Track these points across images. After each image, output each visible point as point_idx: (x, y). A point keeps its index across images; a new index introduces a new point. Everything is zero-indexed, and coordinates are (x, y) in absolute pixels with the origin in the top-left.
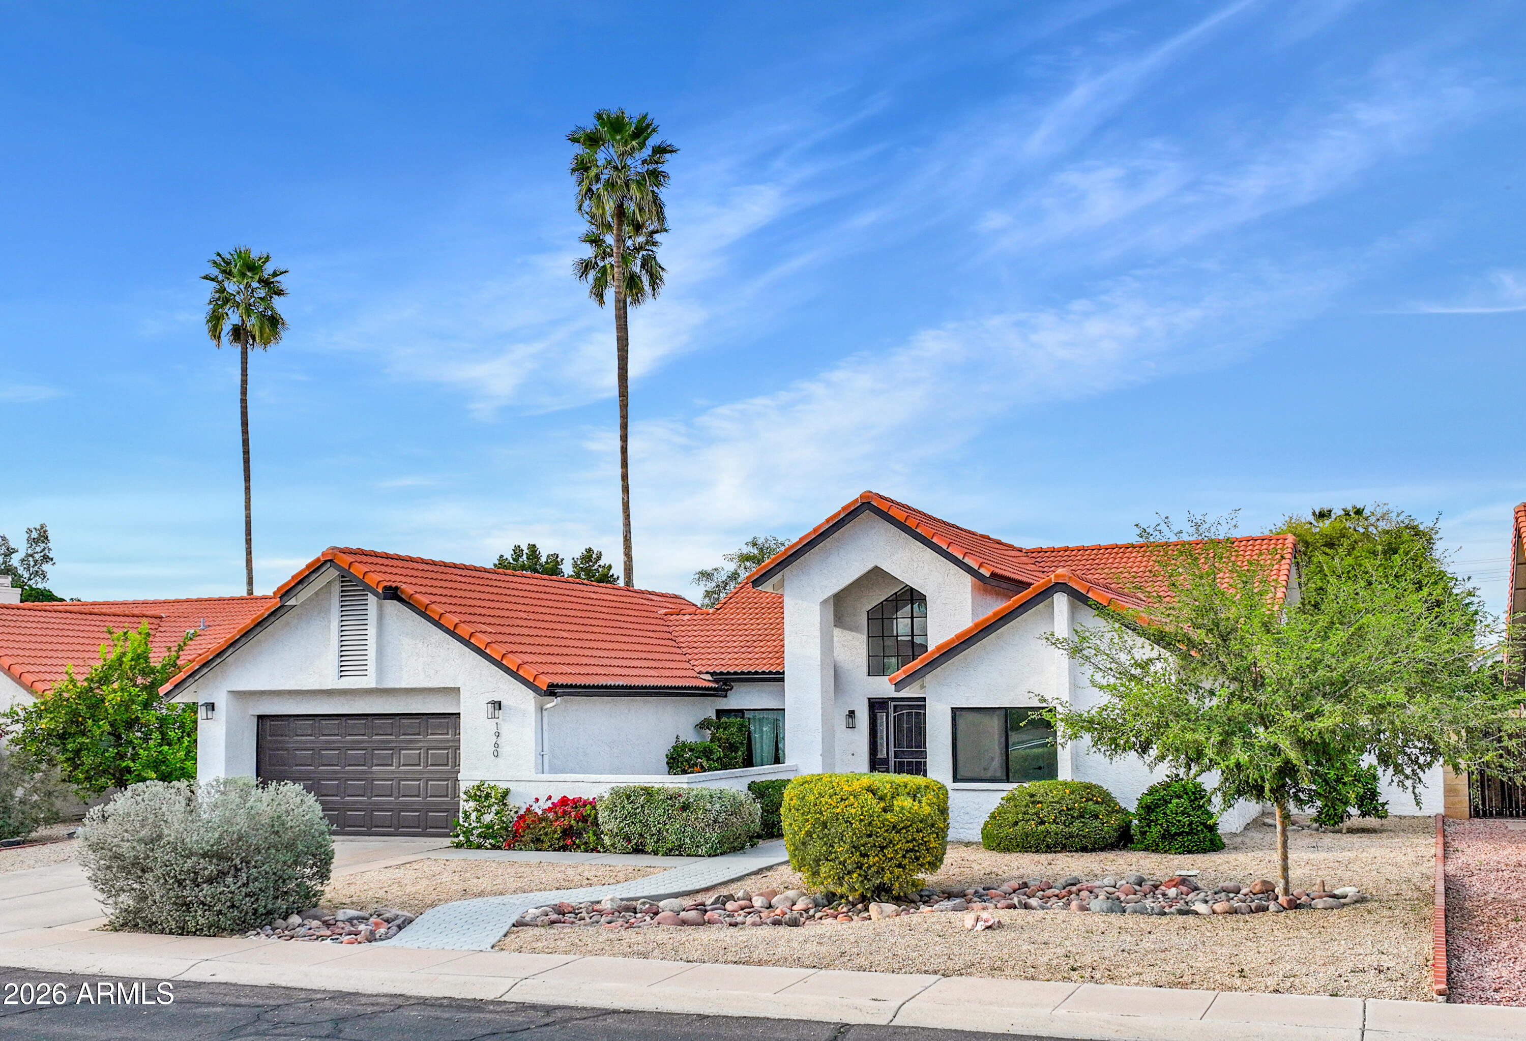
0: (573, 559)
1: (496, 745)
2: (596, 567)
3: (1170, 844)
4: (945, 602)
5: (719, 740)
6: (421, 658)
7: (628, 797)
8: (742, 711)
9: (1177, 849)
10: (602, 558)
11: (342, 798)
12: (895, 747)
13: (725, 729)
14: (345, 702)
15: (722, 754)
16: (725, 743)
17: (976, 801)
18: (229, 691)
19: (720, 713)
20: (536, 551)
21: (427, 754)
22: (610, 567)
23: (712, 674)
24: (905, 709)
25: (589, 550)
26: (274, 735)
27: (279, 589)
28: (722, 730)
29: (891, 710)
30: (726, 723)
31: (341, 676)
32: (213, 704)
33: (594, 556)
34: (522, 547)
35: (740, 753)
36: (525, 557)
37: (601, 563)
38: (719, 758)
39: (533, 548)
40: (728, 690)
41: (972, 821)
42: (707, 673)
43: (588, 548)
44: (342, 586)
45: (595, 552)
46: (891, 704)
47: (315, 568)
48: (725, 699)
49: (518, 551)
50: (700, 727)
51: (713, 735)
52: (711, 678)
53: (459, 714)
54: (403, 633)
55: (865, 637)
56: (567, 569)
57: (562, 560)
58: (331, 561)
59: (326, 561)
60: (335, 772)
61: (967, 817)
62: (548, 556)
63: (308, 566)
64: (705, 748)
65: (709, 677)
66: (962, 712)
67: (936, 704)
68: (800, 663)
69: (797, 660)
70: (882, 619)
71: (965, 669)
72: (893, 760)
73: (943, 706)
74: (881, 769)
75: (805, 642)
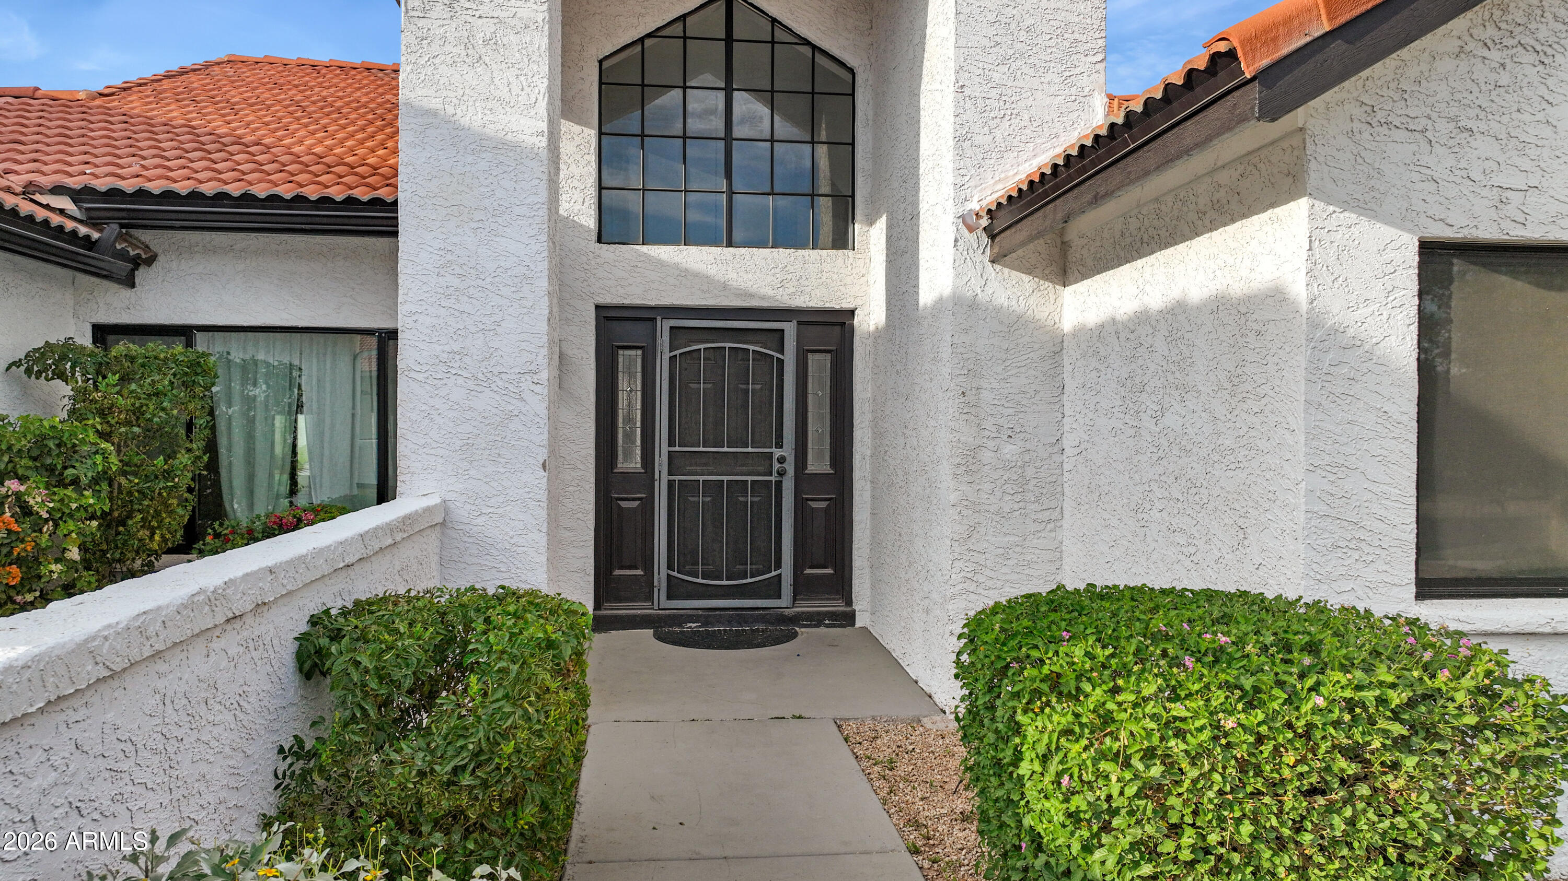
5: (102, 413)
8: (185, 333)
12: (671, 444)
13: (125, 379)
15: (114, 459)
16: (128, 423)
19: (102, 333)
23: (77, 195)
24: (702, 340)
28: (113, 379)
29: (664, 340)
30: (132, 359)
35: (184, 458)
38: (104, 476)
40: (137, 262)
42: (57, 190)
46: (664, 326)
48: (125, 293)
50: (28, 371)
51: (81, 395)
55: (591, 134)
64: (41, 440)
65: (65, 203)
66: (1458, 265)
67: (1350, 217)
68: (465, 121)
69: (450, 110)
70: (643, 85)
71: (1495, 55)
72: (665, 478)
73: (1387, 232)
74: (624, 504)
75: (486, 42)
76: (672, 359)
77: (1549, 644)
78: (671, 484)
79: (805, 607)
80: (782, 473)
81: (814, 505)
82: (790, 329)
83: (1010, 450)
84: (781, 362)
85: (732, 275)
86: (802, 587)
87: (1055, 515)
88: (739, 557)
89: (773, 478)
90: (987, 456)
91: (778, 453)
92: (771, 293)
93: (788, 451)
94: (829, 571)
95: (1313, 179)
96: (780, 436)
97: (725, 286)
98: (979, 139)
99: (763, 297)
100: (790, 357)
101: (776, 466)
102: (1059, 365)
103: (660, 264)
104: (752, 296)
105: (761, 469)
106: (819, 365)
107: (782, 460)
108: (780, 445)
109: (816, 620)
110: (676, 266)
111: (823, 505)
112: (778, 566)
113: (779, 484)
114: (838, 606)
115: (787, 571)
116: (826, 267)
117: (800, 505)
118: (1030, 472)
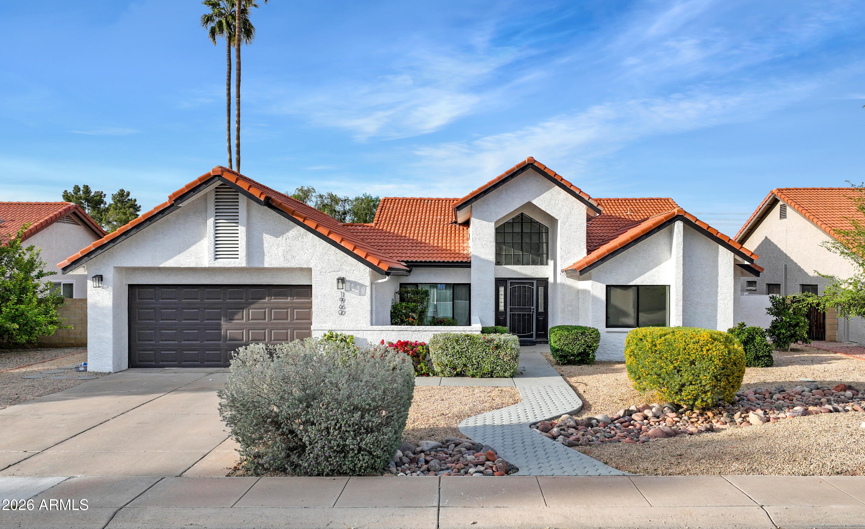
0: (113, 195)
1: (342, 307)
2: (126, 200)
3: (758, 361)
4: (571, 224)
6: (281, 247)
7: (457, 341)
8: (416, 285)
9: (762, 365)
10: (130, 195)
11: (201, 341)
12: (510, 306)
14: (208, 276)
17: (620, 338)
18: (114, 267)
19: (402, 285)
20: (88, 189)
21: (271, 312)
22: (135, 200)
23: (406, 262)
24: (517, 285)
25: (122, 191)
26: (141, 299)
27: (174, 194)
29: (509, 285)
31: (216, 258)
32: (102, 276)
33: (125, 194)
34: (80, 186)
36: (81, 192)
37: (130, 198)
39: (86, 188)
41: (617, 349)
42: (402, 261)
43: (121, 189)
44: (216, 195)
45: (126, 191)
46: (509, 282)
47: (206, 181)
48: (406, 277)
49: (77, 189)
52: (406, 265)
53: (311, 285)
54: (266, 229)
56: (109, 200)
57: (105, 195)
58: (219, 176)
59: (215, 176)
60: (196, 324)
61: (614, 347)
62: (96, 192)
63: (200, 179)
65: (404, 264)
66: (612, 287)
67: (597, 283)
68: (481, 257)
69: (479, 255)
70: (504, 233)
71: (615, 263)
72: (509, 313)
73: (601, 284)
74: (501, 318)
75: (485, 244)
76: (510, 288)
77: (623, 333)
78: (510, 314)
79: (538, 340)
80: (533, 312)
81: (540, 318)
82: (535, 282)
83: (570, 308)
84: (533, 289)
85: (523, 271)
86: (538, 336)
87: (578, 319)
88: (524, 329)
89: (531, 313)
90: (566, 309)
91: (532, 308)
92: (531, 275)
93: (534, 307)
94: (543, 333)
95: (592, 278)
96: (533, 304)
97: (521, 274)
98: (564, 257)
99: (529, 276)
100: (535, 288)
101: (532, 310)
102: (578, 294)
103: (508, 269)
104: (527, 275)
105: (529, 311)
106: (541, 289)
107: (533, 309)
108: (533, 306)
109: (540, 343)
110: (511, 270)
111: (542, 319)
112: (532, 331)
113: (533, 314)
114: (545, 340)
115: (534, 332)
116: (542, 269)
117: (537, 319)
118: (573, 312)
